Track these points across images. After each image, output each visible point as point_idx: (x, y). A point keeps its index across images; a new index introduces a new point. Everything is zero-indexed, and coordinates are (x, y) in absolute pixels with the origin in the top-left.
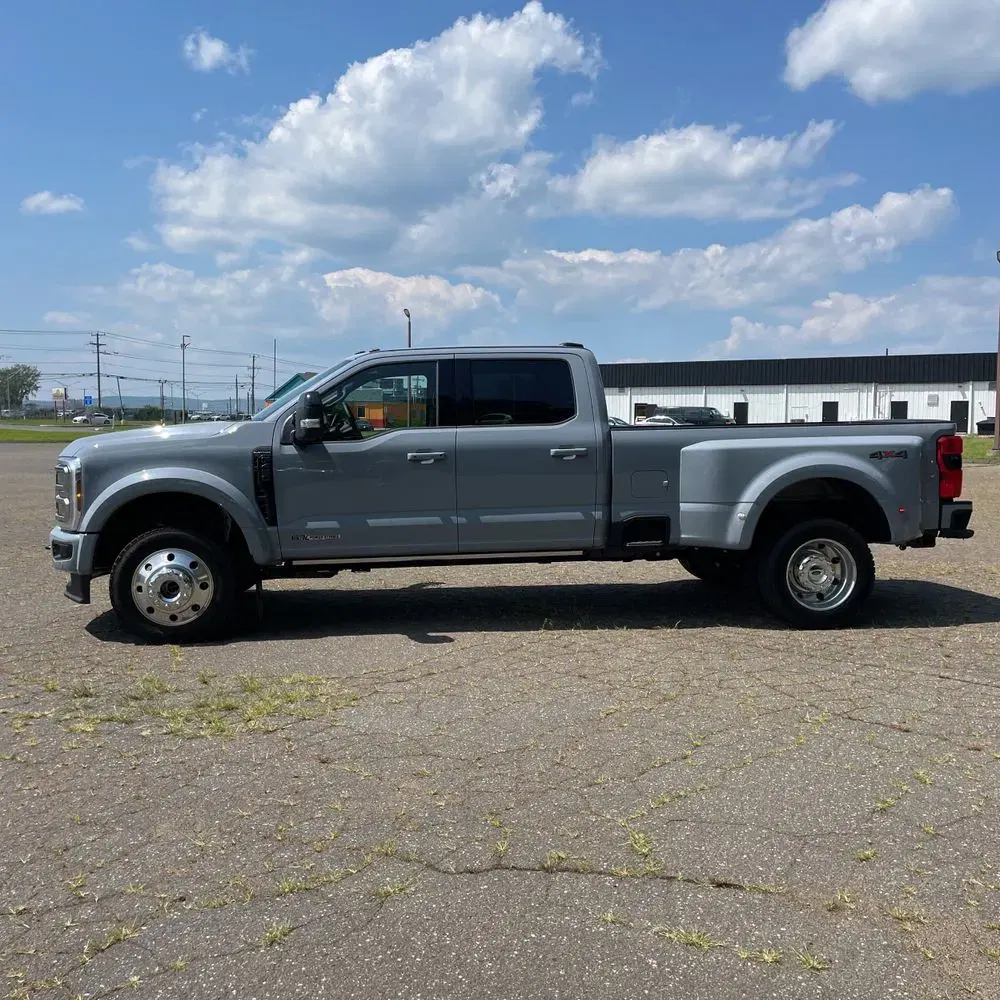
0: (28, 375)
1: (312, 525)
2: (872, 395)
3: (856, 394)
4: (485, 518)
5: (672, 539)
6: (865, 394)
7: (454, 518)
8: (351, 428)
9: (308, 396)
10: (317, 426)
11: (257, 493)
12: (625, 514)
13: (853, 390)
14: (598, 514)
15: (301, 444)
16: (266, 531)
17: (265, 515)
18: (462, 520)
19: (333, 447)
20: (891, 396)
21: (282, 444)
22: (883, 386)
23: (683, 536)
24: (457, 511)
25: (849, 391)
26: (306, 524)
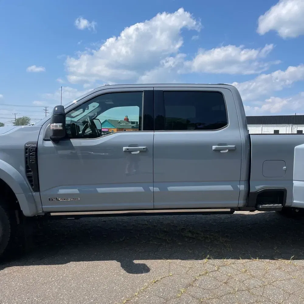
0: (27, 119)
1: (62, 191)
2: (290, 128)
3: (285, 128)
4: (171, 188)
5: (287, 204)
6: (288, 128)
7: (151, 188)
8: (91, 132)
9: (56, 109)
10: (61, 128)
11: (27, 171)
12: (257, 187)
13: (284, 127)
14: (242, 187)
15: (55, 140)
16: (32, 195)
17: (32, 185)
18: (157, 189)
19: (76, 142)
20: (297, 128)
21: (45, 140)
22: (295, 125)
23: (294, 202)
24: (154, 183)
25: (282, 127)
26: (58, 191)
